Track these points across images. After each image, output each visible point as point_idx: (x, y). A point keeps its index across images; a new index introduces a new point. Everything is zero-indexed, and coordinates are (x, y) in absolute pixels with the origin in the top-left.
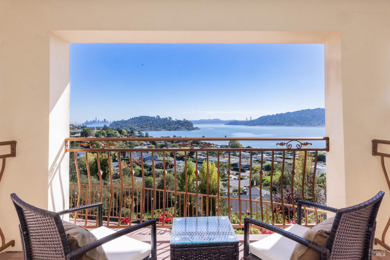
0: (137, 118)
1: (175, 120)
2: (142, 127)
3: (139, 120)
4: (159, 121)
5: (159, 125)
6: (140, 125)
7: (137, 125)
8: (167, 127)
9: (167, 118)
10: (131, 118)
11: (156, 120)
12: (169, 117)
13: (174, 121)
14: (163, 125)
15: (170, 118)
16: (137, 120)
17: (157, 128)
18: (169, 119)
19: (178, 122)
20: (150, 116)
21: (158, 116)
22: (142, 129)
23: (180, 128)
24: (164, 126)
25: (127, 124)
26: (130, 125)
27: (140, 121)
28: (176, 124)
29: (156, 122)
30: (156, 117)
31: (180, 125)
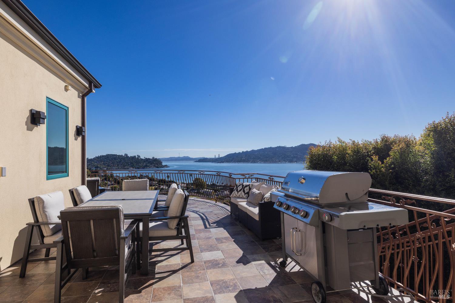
0: (103, 156)
1: (144, 158)
2: (108, 166)
3: (105, 158)
4: (127, 159)
5: (127, 163)
6: (107, 164)
7: (103, 164)
8: (135, 165)
9: (135, 156)
10: (97, 156)
11: (124, 158)
12: (137, 155)
13: (142, 159)
14: (131, 163)
15: (139, 156)
16: (104, 158)
17: (124, 166)
18: (137, 158)
19: (147, 160)
20: (118, 155)
21: (126, 155)
22: (109, 168)
23: (148, 167)
24: (133, 164)
25: (92, 162)
26: (96, 163)
27: (107, 160)
28: (144, 162)
29: (124, 160)
30: (124, 155)
31: (148, 163)
